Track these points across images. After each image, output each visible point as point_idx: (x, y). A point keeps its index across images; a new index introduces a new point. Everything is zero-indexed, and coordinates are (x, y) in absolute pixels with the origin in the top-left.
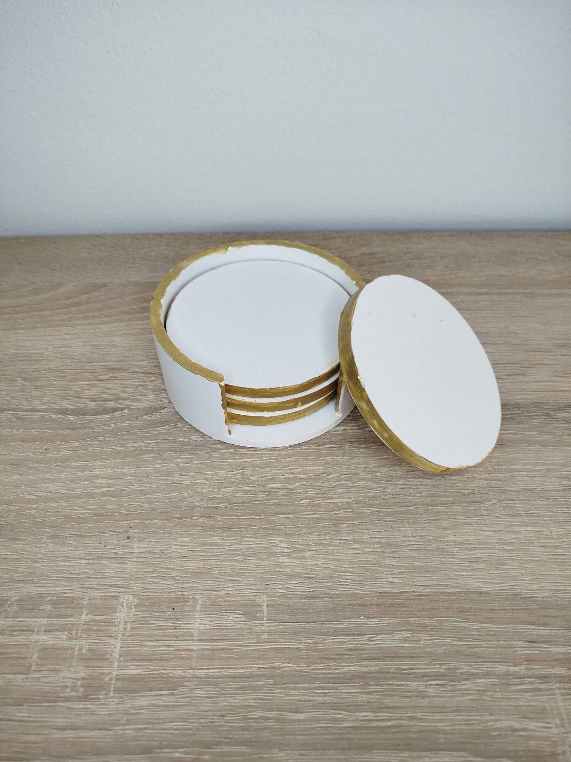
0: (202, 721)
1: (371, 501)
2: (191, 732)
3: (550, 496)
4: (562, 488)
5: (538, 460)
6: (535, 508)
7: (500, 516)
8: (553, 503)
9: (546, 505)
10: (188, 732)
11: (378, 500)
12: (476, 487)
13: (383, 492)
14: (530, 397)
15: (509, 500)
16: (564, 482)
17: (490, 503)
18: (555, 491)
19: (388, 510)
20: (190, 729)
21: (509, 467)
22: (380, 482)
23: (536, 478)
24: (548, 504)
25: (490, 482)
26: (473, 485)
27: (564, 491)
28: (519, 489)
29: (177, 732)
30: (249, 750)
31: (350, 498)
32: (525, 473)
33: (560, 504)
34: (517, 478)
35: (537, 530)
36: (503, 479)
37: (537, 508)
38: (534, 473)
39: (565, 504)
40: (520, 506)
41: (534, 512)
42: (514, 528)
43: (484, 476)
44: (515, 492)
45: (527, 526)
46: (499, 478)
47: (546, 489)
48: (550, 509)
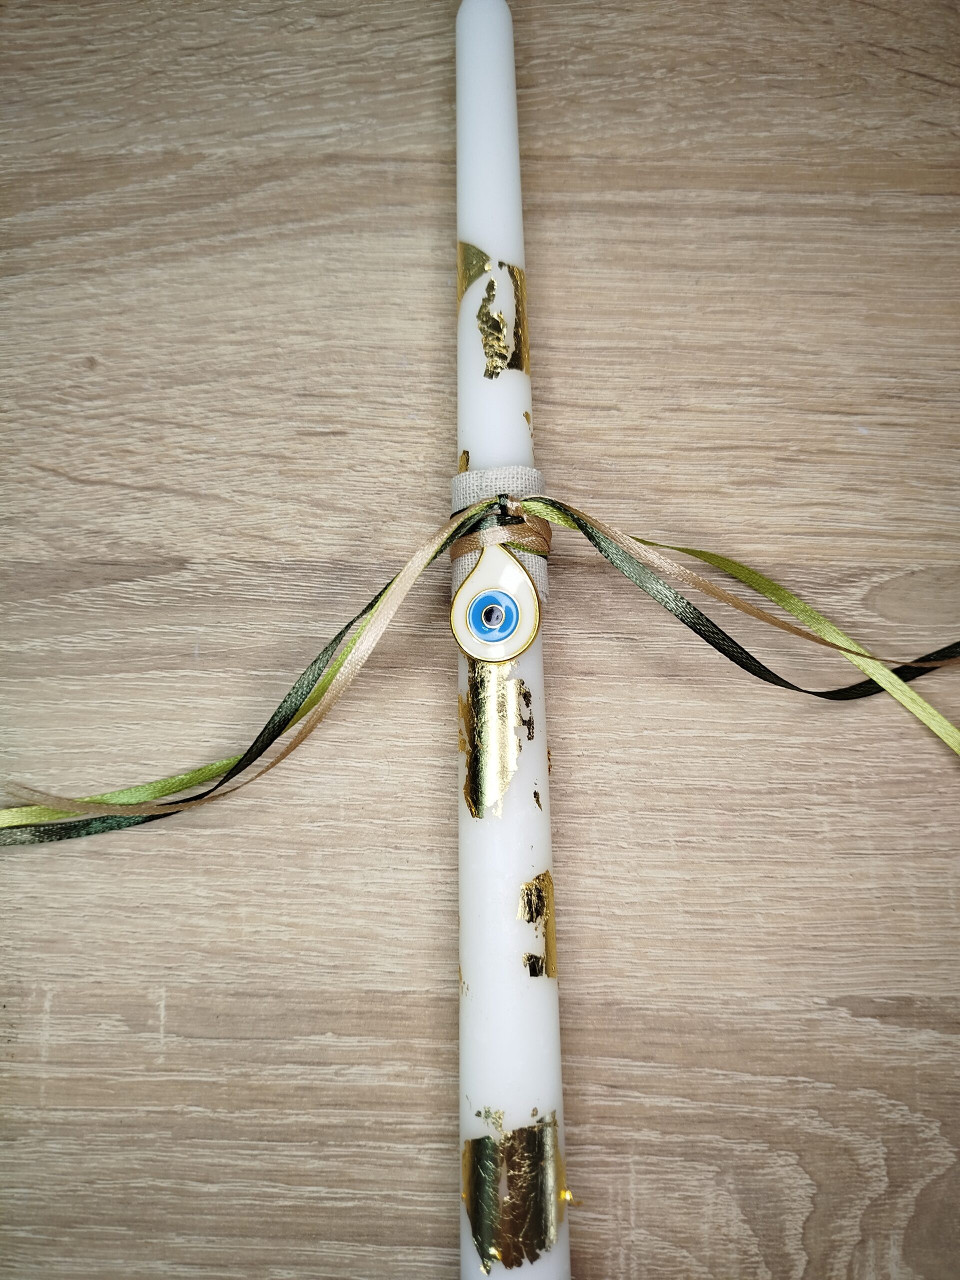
0: (58, 1188)
1: (375, 802)
2: (42, 1203)
3: (737, 805)
4: (769, 786)
5: (739, 719)
6: (699, 830)
7: (625, 845)
8: (738, 819)
9: (723, 824)
10: (36, 1203)
11: (390, 802)
12: (591, 778)
13: (403, 784)
14: (772, 548)
15: (652, 810)
16: (777, 773)
17: (611, 816)
18: (752, 793)
19: (407, 825)
20: (40, 1199)
21: (672, 734)
22: (401, 760)
23: (721, 762)
24: (729, 823)
25: (622, 767)
26: (588, 774)
27: (770, 792)
28: (679, 786)
29: (19, 1203)
30: (131, 1233)
31: (336, 797)
32: (703, 748)
33: (751, 823)
34: (681, 760)
35: (687, 878)
36: (653, 762)
37: (705, 830)
38: (723, 750)
39: (763, 823)
40: (671, 824)
41: (694, 839)
42: (644, 873)
43: (616, 753)
44: (668, 793)
45: (673, 868)
46: (644, 760)
47: (735, 787)
48: (728, 834)
